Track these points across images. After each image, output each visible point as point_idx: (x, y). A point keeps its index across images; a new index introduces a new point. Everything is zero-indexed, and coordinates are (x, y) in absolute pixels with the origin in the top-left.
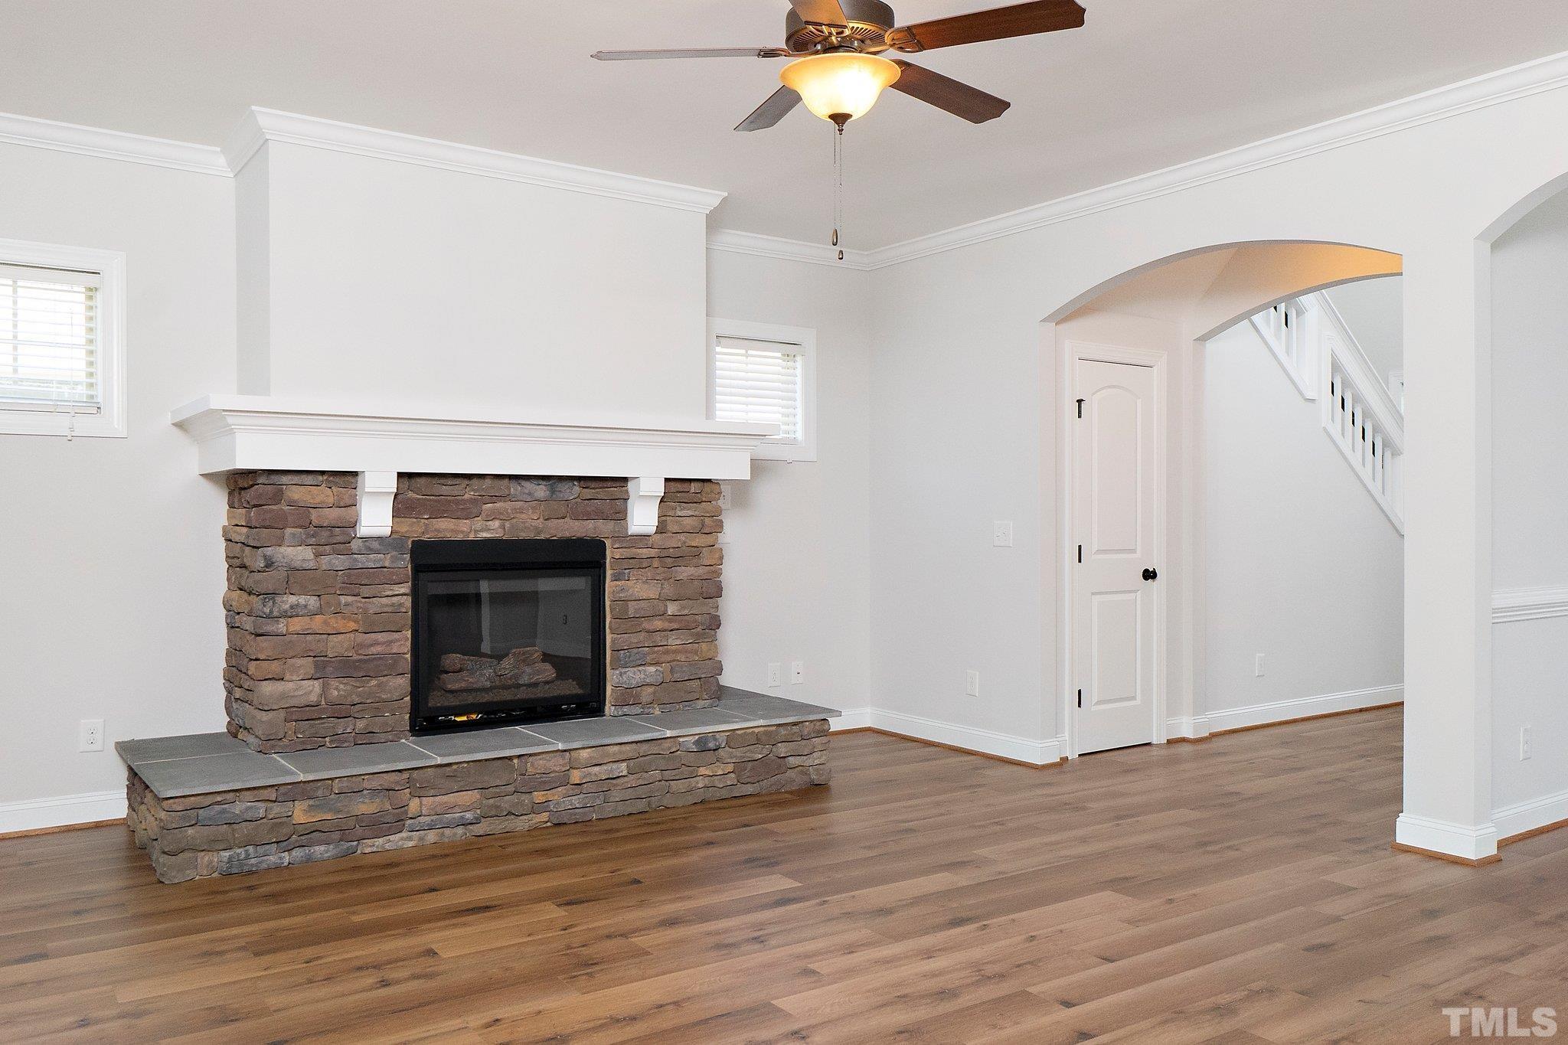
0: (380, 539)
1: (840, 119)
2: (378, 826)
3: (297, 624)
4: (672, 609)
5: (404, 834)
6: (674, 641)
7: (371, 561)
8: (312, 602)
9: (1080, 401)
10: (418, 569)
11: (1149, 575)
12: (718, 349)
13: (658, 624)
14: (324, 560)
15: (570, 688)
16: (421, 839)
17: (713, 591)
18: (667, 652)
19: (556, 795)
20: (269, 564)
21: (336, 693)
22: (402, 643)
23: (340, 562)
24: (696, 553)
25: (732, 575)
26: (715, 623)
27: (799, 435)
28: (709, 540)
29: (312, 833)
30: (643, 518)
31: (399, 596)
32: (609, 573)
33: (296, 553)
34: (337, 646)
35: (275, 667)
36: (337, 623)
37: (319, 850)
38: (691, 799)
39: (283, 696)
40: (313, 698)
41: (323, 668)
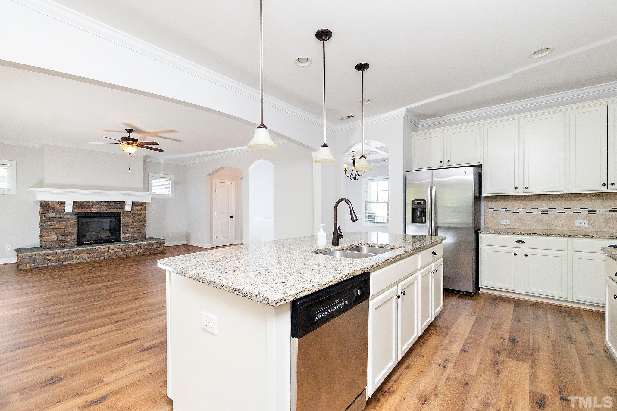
0: (70, 212)
1: (130, 153)
2: (66, 259)
3: (51, 227)
4: (135, 224)
5: (72, 261)
6: (136, 229)
7: (68, 216)
8: (55, 223)
9: (216, 189)
10: (79, 217)
11: (231, 217)
12: (152, 179)
13: (131, 226)
14: (58, 216)
15: (114, 237)
16: (76, 262)
17: (144, 220)
18: (134, 231)
19: (105, 255)
20: (45, 216)
21: (60, 238)
22: (76, 230)
23: (61, 216)
24: (140, 215)
25: (147, 218)
26: (145, 226)
27: (170, 194)
28: (144, 212)
29: (52, 261)
30: (128, 208)
31: (75, 222)
32: (121, 217)
33: (51, 215)
34: (60, 231)
35: (46, 234)
36: (61, 227)
37: (54, 264)
38: (135, 255)
39: (48, 239)
40: (55, 239)
41: (57, 234)
